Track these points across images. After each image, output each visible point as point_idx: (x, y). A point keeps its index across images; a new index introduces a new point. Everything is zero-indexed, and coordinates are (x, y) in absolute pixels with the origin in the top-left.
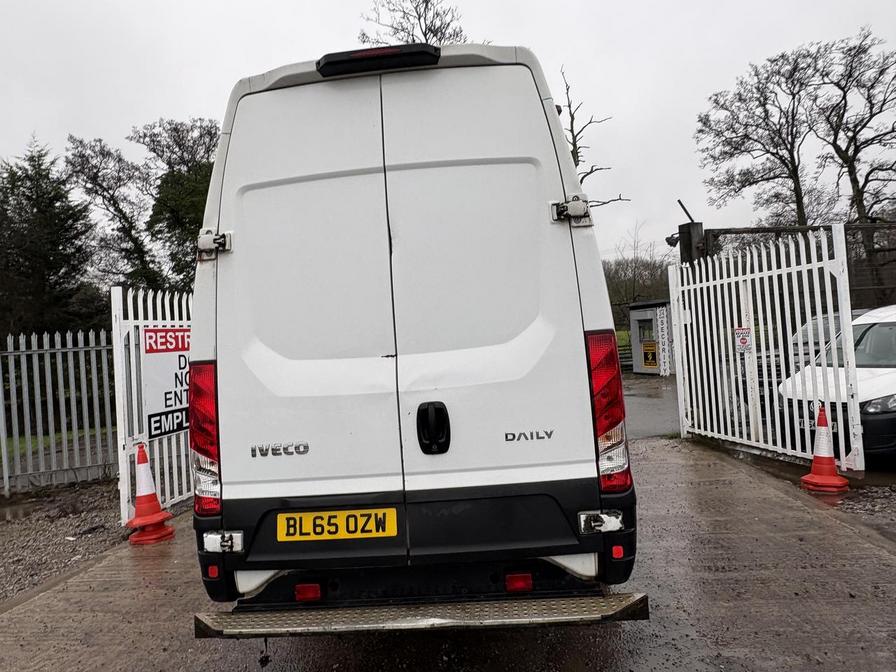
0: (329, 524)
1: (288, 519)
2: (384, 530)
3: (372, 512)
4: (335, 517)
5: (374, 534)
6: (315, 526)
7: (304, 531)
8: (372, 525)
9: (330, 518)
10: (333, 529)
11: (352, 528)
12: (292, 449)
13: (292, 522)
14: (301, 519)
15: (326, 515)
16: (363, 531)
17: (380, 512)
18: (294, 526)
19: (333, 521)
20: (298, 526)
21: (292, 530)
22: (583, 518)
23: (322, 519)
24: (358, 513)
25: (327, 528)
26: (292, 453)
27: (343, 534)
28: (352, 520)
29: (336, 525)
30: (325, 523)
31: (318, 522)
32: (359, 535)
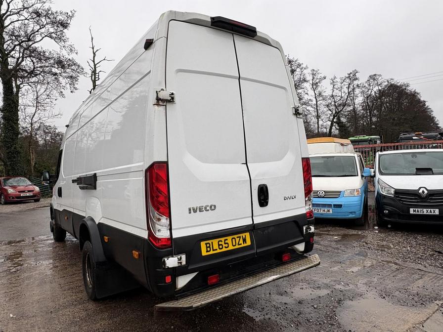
0: (225, 243)
1: (206, 244)
2: (246, 243)
3: (241, 235)
4: (227, 240)
5: (243, 245)
6: (219, 245)
7: (214, 249)
8: (241, 242)
9: (225, 240)
10: (227, 245)
11: (234, 244)
12: (208, 208)
13: (208, 245)
14: (212, 243)
15: (223, 239)
16: (239, 244)
17: (243, 235)
18: (209, 247)
19: (226, 242)
20: (211, 247)
21: (209, 249)
22: (304, 228)
23: (221, 241)
24: (235, 236)
25: (224, 245)
26: (208, 210)
27: (231, 248)
28: (234, 240)
29: (227, 243)
30: (223, 243)
31: (220, 243)
32: (237, 247)
